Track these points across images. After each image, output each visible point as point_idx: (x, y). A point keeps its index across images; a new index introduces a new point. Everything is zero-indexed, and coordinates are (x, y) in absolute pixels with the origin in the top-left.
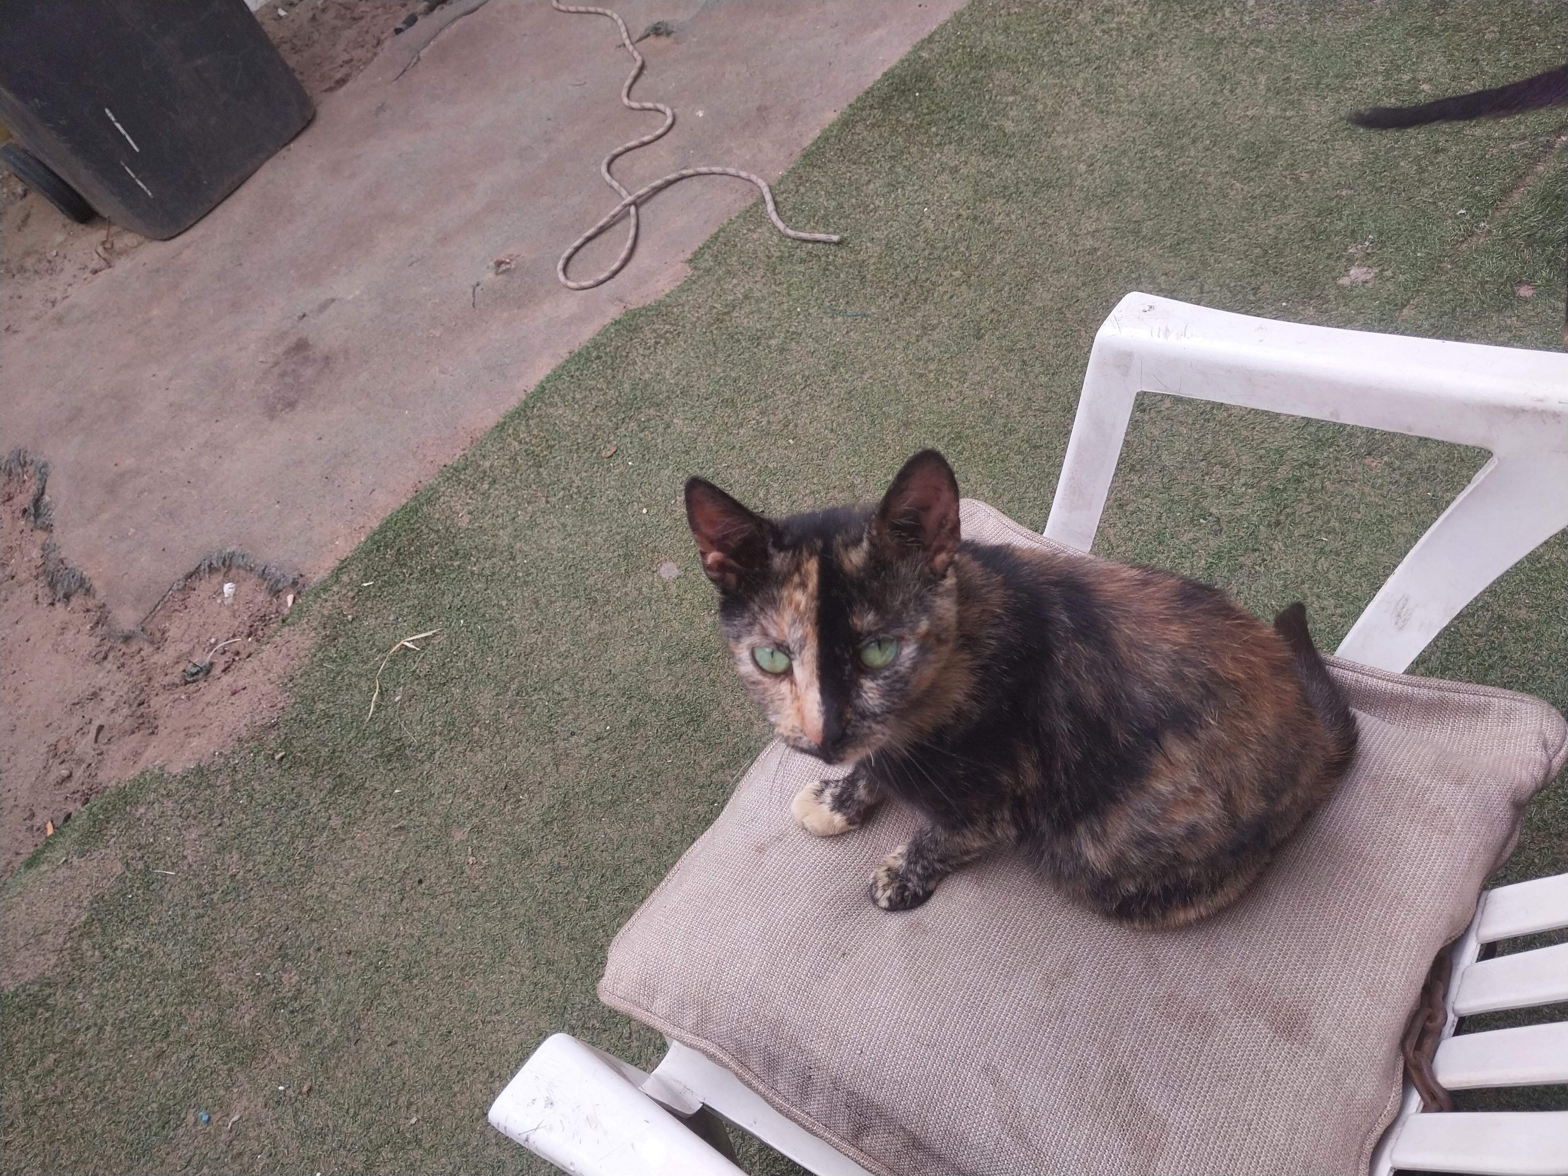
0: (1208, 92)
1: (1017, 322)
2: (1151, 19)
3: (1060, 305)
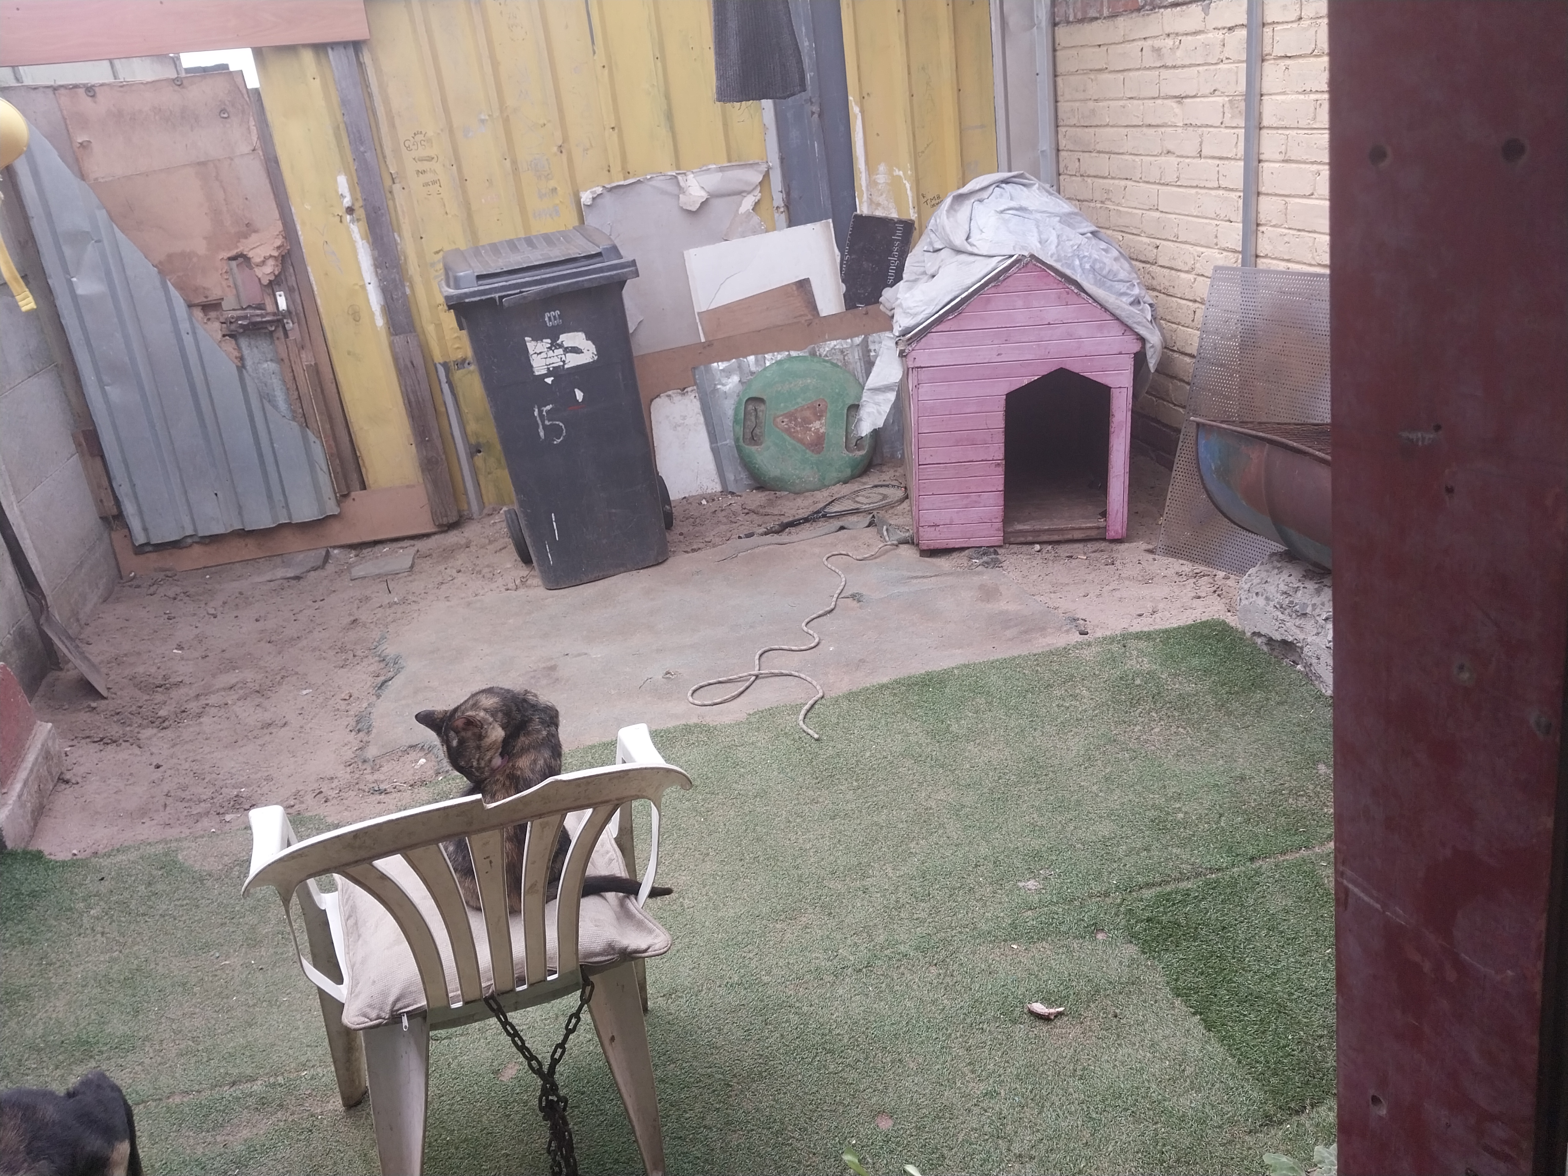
1: (857, 821)
2: (1090, 711)
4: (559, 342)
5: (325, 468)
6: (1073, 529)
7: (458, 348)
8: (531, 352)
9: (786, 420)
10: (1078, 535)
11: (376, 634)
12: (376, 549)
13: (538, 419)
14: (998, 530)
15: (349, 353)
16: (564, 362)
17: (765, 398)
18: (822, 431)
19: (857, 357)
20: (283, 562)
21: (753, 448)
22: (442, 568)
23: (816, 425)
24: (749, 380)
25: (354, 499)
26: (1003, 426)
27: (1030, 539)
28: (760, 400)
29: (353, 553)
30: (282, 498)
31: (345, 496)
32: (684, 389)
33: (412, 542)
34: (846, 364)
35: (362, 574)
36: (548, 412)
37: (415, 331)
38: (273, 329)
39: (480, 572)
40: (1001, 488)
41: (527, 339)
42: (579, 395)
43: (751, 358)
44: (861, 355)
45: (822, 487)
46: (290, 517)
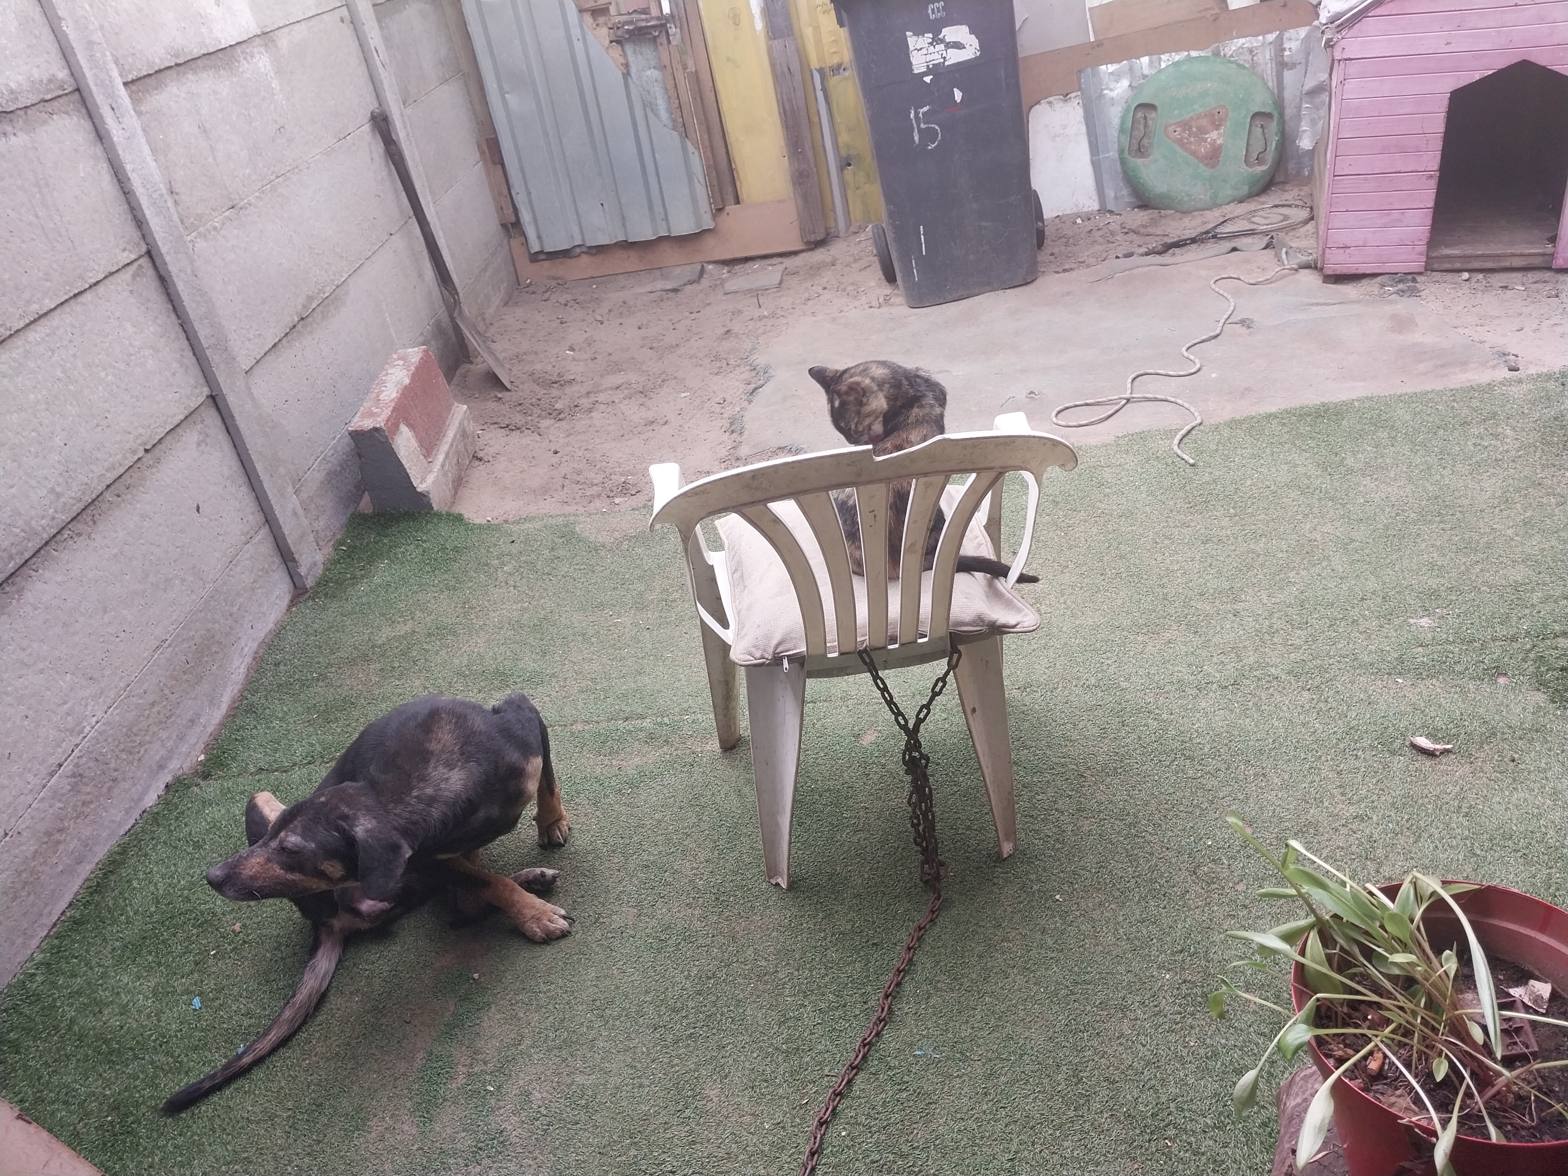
4: (941, 36)
5: (702, 180)
6: (1514, 255)
7: (834, 53)
8: (911, 48)
9: (1178, 129)
10: (1517, 262)
12: (747, 265)
13: (914, 122)
14: (1421, 254)
15: (728, 59)
16: (945, 58)
17: (1157, 104)
18: (1219, 142)
19: (1268, 57)
20: (662, 275)
21: (1139, 161)
22: (809, 284)
23: (1214, 135)
24: (1140, 85)
25: (728, 214)
26: (1442, 130)
27: (1458, 265)
28: (1151, 107)
29: (725, 270)
30: (662, 211)
31: (720, 210)
32: (1067, 94)
33: (780, 260)
34: (1254, 65)
35: (734, 288)
36: (924, 114)
37: (793, 35)
38: (657, 34)
39: (844, 290)
40: (1431, 204)
41: (907, 33)
42: (958, 95)
43: (1145, 60)
44: (1273, 55)
45: (1215, 205)
46: (669, 230)
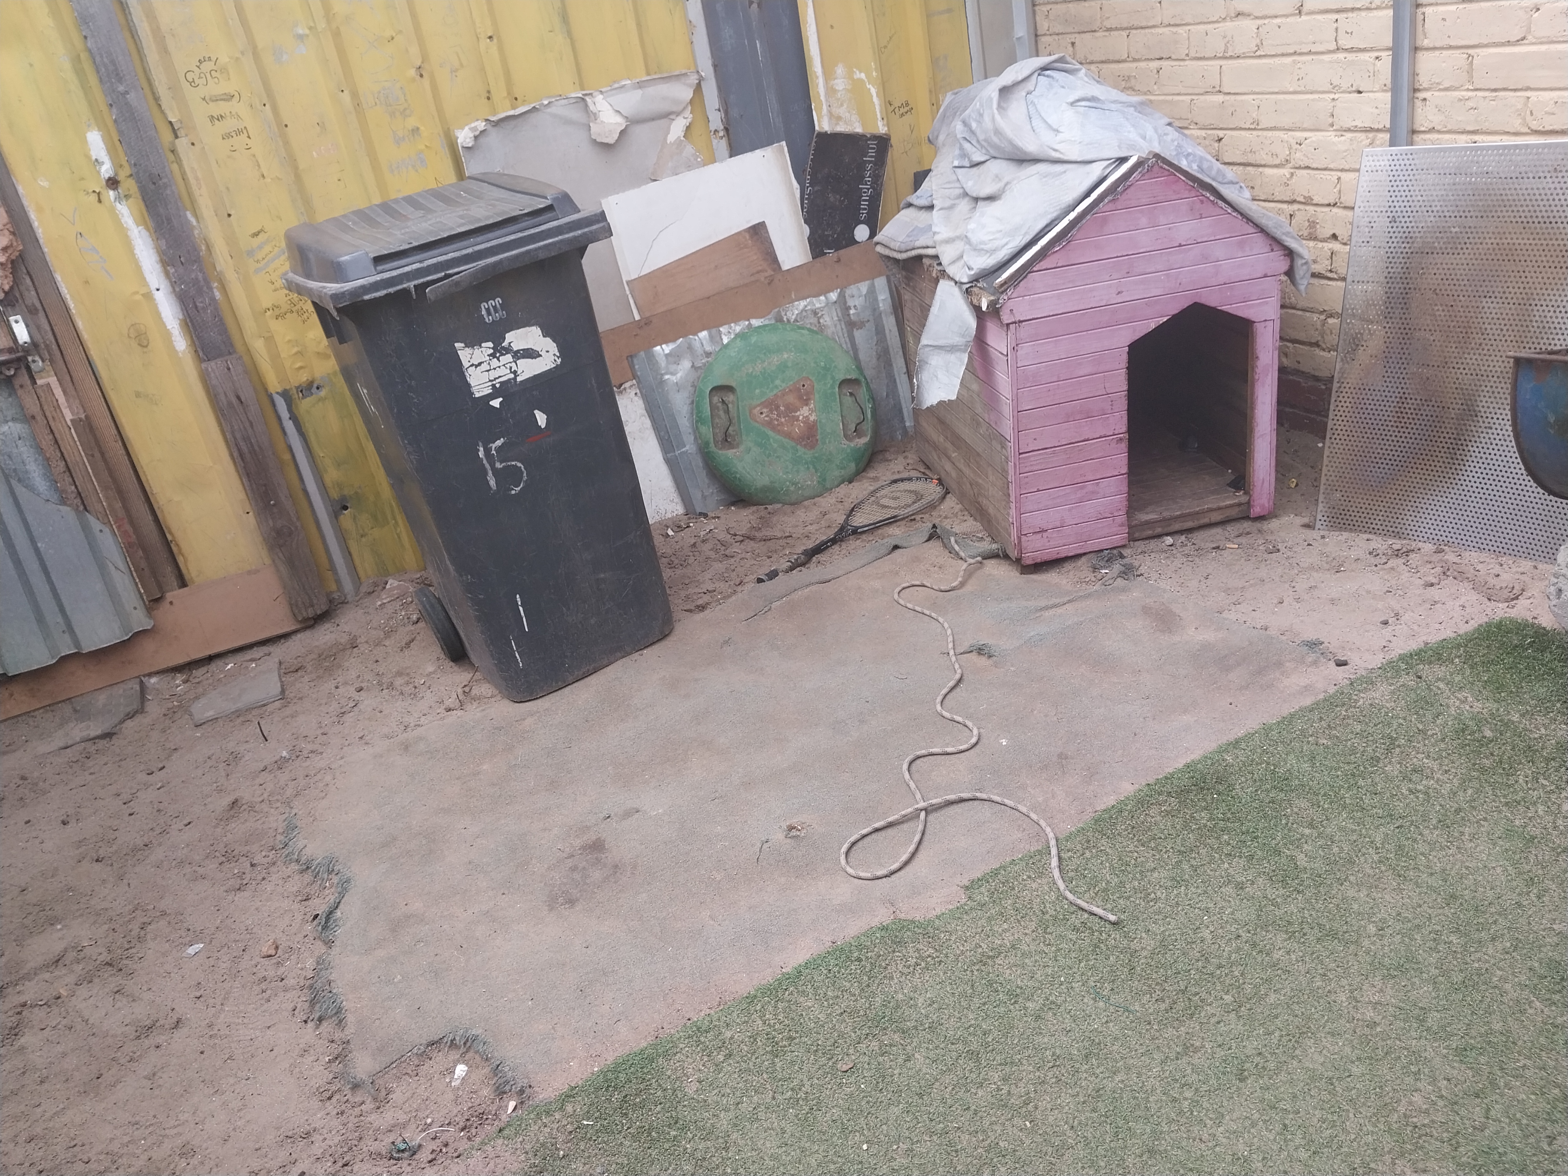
0: (1513, 890)
1: (1283, 1076)
2: (1461, 793)
3: (1330, 1074)
4: (504, 344)
5: (121, 565)
6: (1211, 510)
7: (301, 368)
8: (465, 364)
9: (765, 410)
10: (1216, 517)
11: (275, 821)
12: (213, 666)
13: (485, 461)
14: (1122, 525)
15: (138, 395)
16: (516, 372)
17: (734, 384)
18: (812, 418)
19: (836, 318)
20: (75, 711)
21: (730, 453)
22: (331, 685)
23: (804, 411)
24: (704, 364)
25: (171, 603)
26: (1125, 388)
27: (1159, 530)
28: (729, 389)
29: (179, 679)
30: (60, 619)
31: (157, 600)
32: (621, 385)
33: (265, 649)
34: (821, 329)
35: (210, 714)
36: (499, 449)
37: (235, 352)
38: (12, 373)
39: (391, 686)
40: (1125, 470)
41: (456, 345)
42: (541, 418)
43: (704, 334)
44: (840, 314)
45: (824, 490)
46: (77, 643)
